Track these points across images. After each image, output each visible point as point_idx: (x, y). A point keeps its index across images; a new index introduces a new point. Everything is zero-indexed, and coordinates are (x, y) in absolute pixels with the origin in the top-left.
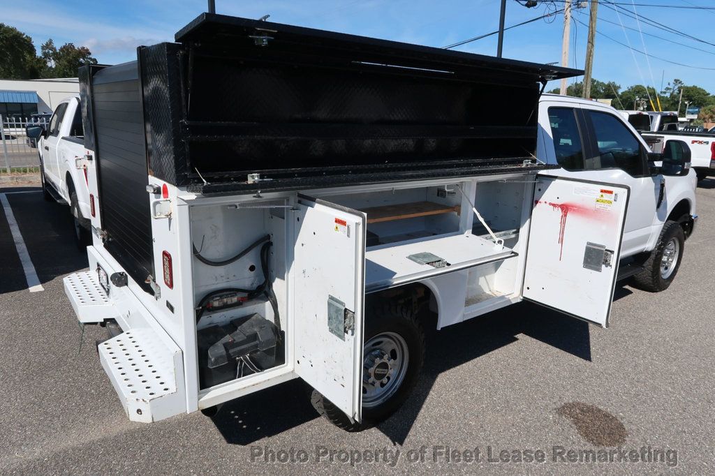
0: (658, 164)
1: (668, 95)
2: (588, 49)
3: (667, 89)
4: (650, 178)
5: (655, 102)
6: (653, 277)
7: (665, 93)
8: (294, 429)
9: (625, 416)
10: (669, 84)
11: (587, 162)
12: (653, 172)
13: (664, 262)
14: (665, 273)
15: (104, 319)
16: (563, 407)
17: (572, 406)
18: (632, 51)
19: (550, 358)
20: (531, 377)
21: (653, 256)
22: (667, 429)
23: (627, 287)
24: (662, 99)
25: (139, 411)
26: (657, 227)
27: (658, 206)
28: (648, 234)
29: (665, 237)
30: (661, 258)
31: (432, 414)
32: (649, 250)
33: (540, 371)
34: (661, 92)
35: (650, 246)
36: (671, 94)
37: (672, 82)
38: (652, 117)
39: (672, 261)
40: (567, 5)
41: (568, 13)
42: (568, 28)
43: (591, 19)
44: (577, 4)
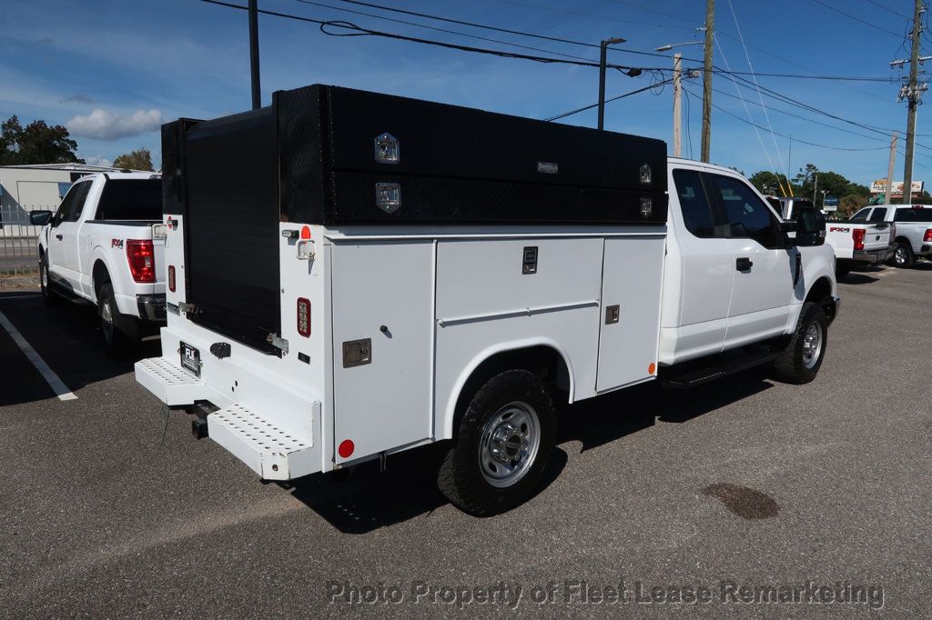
0: (792, 235)
1: (800, 183)
2: (703, 125)
3: (800, 176)
4: (785, 251)
5: (786, 188)
6: (795, 365)
7: (797, 181)
8: (416, 518)
9: (776, 493)
10: (801, 170)
11: (717, 230)
12: (788, 245)
13: (807, 349)
14: (809, 363)
15: (195, 401)
16: (709, 488)
17: (719, 486)
18: (756, 129)
19: (690, 447)
20: (670, 463)
21: (794, 341)
22: (820, 502)
23: (767, 380)
24: (794, 188)
25: (275, 467)
26: (795, 307)
27: (795, 283)
28: (787, 314)
29: (806, 320)
30: (803, 344)
31: (568, 498)
32: (790, 332)
33: (680, 459)
34: (792, 180)
35: (790, 327)
36: (805, 182)
37: (804, 168)
38: (783, 203)
39: (815, 349)
40: (676, 74)
41: (678, 85)
42: (679, 102)
43: (705, 91)
44: (688, 73)
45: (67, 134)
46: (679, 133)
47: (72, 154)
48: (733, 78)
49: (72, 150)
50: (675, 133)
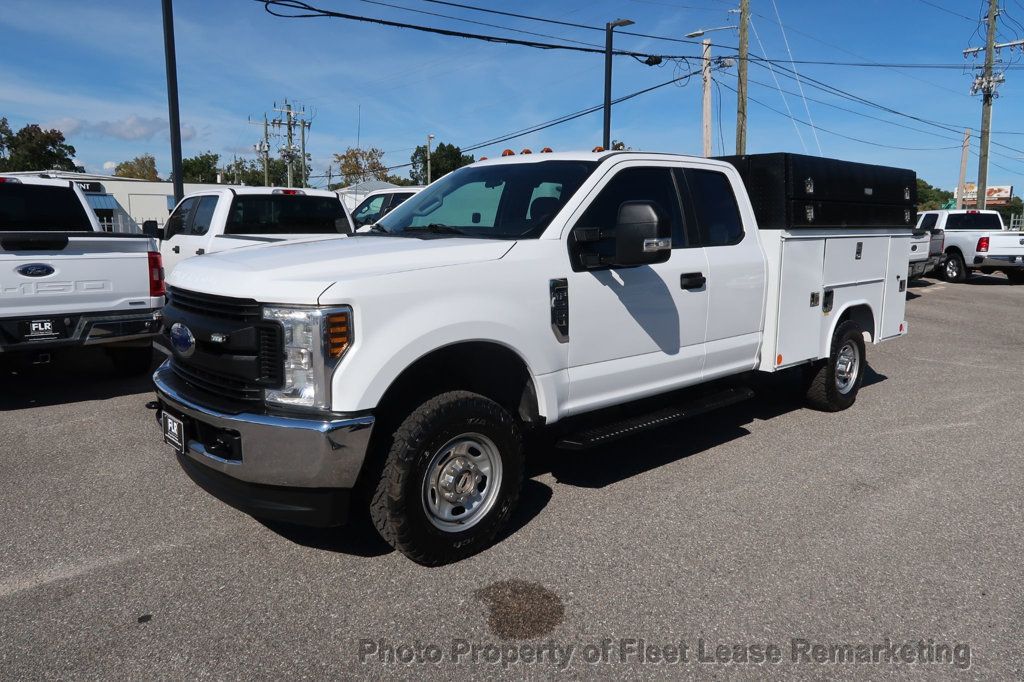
2: (738, 121)
40: (705, 63)
41: (707, 74)
42: (708, 94)
43: (740, 82)
44: (720, 62)
45: (63, 139)
46: (709, 131)
47: (70, 160)
48: (770, 66)
49: (70, 157)
50: (705, 130)
